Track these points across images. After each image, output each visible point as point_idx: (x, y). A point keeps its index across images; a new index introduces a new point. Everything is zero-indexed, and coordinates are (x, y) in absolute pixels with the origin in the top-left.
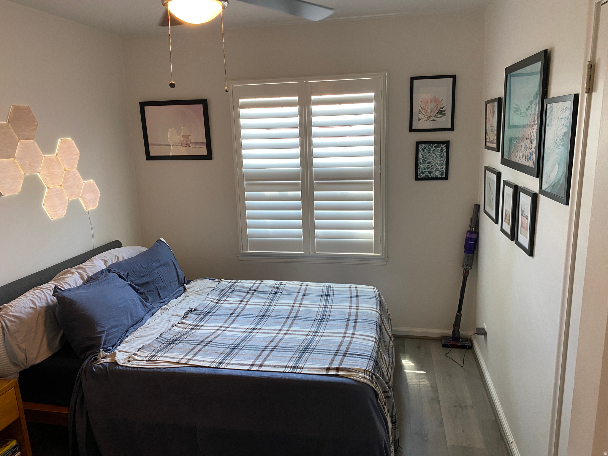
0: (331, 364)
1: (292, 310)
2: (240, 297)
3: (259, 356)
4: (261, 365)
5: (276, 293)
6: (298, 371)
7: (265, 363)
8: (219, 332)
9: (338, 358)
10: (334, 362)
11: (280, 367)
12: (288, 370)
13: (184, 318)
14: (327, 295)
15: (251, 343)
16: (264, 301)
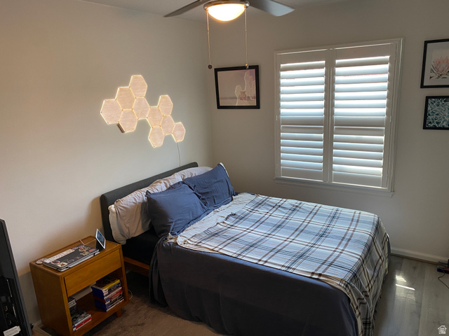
0: (316, 270)
1: (301, 224)
2: (268, 209)
3: (267, 255)
4: (266, 262)
5: (294, 210)
6: (291, 270)
7: (269, 261)
8: (245, 232)
9: (324, 267)
10: (320, 269)
11: (279, 265)
12: (283, 269)
13: (226, 219)
14: (334, 217)
15: (264, 244)
16: (284, 215)
